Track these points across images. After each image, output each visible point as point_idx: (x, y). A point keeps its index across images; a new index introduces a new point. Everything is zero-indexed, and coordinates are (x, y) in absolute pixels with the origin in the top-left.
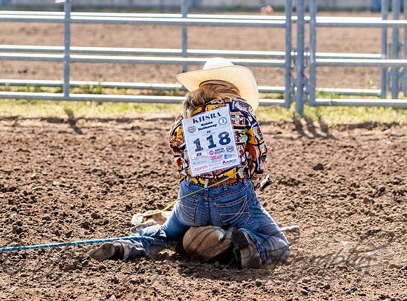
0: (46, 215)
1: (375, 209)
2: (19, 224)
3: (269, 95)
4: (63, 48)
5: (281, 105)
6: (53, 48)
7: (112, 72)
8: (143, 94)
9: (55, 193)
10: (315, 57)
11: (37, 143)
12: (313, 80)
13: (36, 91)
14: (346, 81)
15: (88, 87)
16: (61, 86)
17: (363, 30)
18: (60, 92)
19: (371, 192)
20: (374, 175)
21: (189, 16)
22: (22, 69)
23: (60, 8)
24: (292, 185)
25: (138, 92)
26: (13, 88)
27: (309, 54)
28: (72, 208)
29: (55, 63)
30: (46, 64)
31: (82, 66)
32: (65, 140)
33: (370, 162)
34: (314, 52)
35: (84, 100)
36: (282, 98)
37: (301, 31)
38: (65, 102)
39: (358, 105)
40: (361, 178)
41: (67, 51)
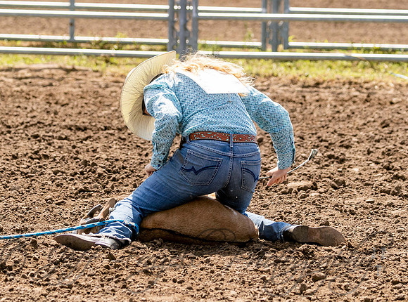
3: (154, 47)
7: (4, 23)
8: (32, 46)
12: (196, 33)
25: (28, 43)
27: (191, 8)
34: (197, 6)
39: (238, 58)
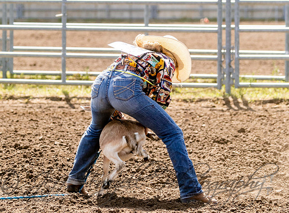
0: (50, 165)
1: (281, 160)
2: (31, 172)
3: (207, 80)
4: (61, 48)
5: (215, 87)
6: (54, 49)
7: (96, 64)
9: (56, 150)
10: (238, 54)
11: (44, 114)
12: (238, 69)
13: (42, 79)
14: (260, 70)
15: (79, 75)
16: (60, 75)
17: (272, 34)
18: (59, 79)
19: (279, 148)
20: (281, 136)
21: (150, 25)
22: (32, 63)
23: (59, 20)
24: (223, 143)
26: (26, 76)
27: (234, 51)
28: (68, 161)
29: (55, 59)
30: (49, 60)
31: (75, 61)
32: (63, 113)
33: (278, 127)
34: (238, 50)
35: (76, 85)
36: (215, 82)
37: (229, 35)
38: (63, 86)
39: (269, 87)
40: (271, 138)
41: (64, 50)
